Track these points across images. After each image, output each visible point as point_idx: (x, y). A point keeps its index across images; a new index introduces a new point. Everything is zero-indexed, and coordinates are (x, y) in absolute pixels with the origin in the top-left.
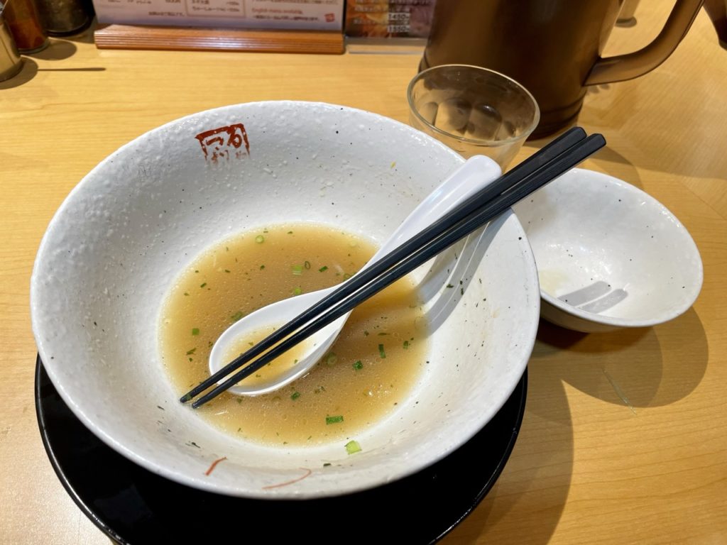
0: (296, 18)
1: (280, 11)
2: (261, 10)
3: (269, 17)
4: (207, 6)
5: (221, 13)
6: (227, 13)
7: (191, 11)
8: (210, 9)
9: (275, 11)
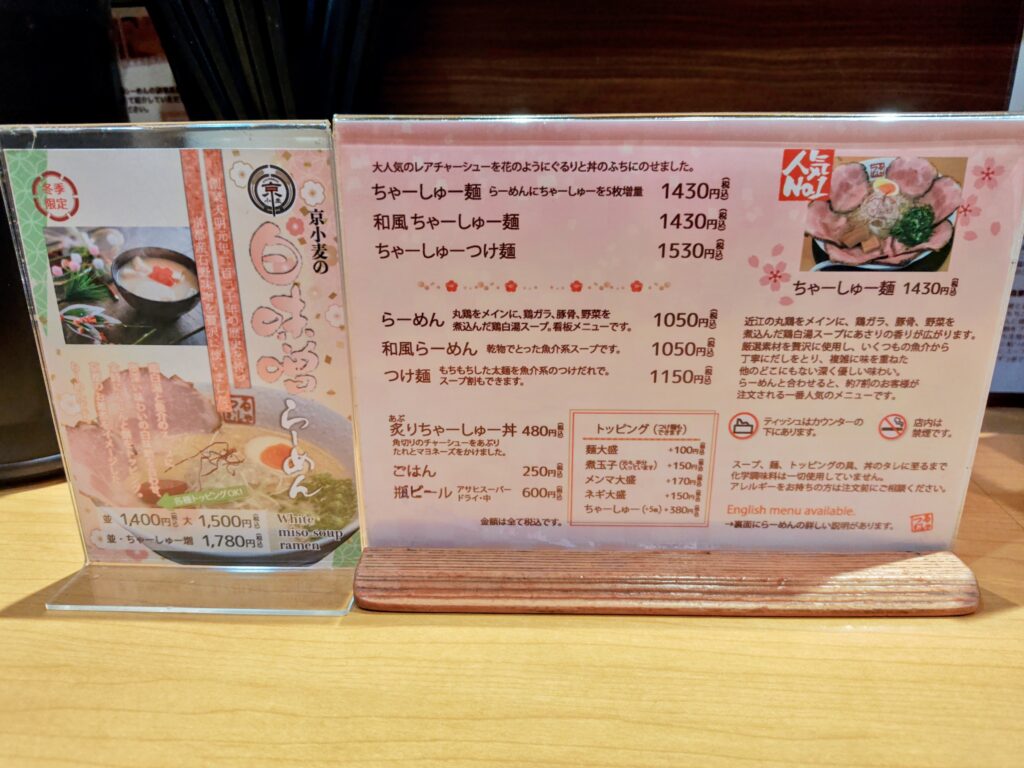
0: (835, 526)
1: (796, 512)
2: (745, 511)
3: (765, 525)
4: (620, 504)
5: (651, 517)
6: (667, 517)
7: (580, 515)
8: (626, 510)
9: (782, 511)
